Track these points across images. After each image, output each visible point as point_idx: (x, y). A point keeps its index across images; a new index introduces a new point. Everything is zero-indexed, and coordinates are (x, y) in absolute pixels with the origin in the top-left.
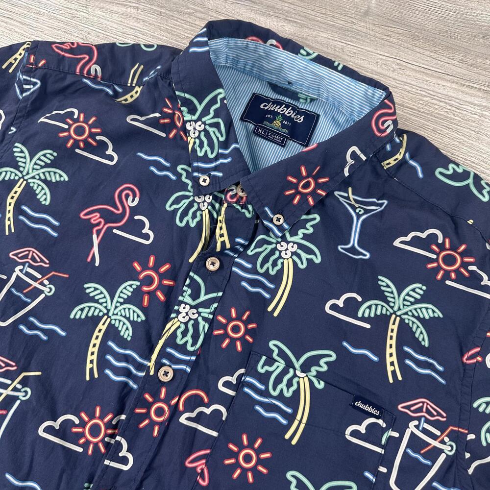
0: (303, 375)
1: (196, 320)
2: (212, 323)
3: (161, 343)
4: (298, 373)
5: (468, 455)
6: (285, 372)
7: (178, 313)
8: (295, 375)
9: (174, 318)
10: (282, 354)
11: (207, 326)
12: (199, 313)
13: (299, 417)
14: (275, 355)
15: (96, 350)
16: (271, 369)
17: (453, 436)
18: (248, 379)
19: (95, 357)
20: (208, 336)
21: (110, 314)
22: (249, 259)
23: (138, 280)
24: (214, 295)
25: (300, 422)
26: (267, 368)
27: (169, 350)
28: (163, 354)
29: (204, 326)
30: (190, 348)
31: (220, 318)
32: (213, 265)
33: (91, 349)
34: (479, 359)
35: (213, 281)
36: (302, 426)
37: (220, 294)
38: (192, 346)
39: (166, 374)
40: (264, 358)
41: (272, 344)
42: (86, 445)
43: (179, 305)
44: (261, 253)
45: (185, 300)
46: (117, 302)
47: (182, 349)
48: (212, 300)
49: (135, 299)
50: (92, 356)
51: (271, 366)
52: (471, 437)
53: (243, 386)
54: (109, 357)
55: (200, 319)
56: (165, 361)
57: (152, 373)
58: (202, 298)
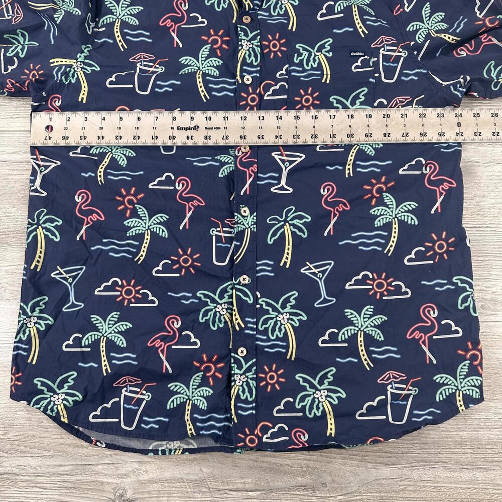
0: (320, 53)
1: (252, 47)
2: (261, 47)
3: (239, 65)
4: (317, 54)
6: (310, 55)
7: (242, 46)
8: (315, 55)
9: (241, 49)
10: (304, 49)
12: (253, 44)
13: (325, 73)
14: (301, 51)
15: (201, 84)
16: (302, 58)
17: (404, 48)
18: (292, 68)
19: (203, 88)
20: (262, 54)
21: (201, 69)
22: (265, 11)
23: (209, 44)
24: (256, 32)
25: (327, 75)
26: (299, 58)
27: (245, 68)
28: (242, 71)
29: (258, 50)
30: (255, 64)
31: (264, 43)
32: (247, 20)
33: (199, 85)
34: (401, 10)
35: (253, 26)
36: (329, 76)
37: (259, 31)
38: (256, 62)
39: (248, 79)
40: (296, 55)
41: (297, 46)
43: (241, 42)
44: (271, 5)
45: (243, 38)
46: (202, 61)
47: (251, 65)
48: (256, 36)
49: (212, 53)
51: (301, 56)
52: (412, 43)
53: (290, 72)
54: (211, 85)
55: (254, 46)
56: (244, 74)
57: (240, 82)
58: (251, 36)
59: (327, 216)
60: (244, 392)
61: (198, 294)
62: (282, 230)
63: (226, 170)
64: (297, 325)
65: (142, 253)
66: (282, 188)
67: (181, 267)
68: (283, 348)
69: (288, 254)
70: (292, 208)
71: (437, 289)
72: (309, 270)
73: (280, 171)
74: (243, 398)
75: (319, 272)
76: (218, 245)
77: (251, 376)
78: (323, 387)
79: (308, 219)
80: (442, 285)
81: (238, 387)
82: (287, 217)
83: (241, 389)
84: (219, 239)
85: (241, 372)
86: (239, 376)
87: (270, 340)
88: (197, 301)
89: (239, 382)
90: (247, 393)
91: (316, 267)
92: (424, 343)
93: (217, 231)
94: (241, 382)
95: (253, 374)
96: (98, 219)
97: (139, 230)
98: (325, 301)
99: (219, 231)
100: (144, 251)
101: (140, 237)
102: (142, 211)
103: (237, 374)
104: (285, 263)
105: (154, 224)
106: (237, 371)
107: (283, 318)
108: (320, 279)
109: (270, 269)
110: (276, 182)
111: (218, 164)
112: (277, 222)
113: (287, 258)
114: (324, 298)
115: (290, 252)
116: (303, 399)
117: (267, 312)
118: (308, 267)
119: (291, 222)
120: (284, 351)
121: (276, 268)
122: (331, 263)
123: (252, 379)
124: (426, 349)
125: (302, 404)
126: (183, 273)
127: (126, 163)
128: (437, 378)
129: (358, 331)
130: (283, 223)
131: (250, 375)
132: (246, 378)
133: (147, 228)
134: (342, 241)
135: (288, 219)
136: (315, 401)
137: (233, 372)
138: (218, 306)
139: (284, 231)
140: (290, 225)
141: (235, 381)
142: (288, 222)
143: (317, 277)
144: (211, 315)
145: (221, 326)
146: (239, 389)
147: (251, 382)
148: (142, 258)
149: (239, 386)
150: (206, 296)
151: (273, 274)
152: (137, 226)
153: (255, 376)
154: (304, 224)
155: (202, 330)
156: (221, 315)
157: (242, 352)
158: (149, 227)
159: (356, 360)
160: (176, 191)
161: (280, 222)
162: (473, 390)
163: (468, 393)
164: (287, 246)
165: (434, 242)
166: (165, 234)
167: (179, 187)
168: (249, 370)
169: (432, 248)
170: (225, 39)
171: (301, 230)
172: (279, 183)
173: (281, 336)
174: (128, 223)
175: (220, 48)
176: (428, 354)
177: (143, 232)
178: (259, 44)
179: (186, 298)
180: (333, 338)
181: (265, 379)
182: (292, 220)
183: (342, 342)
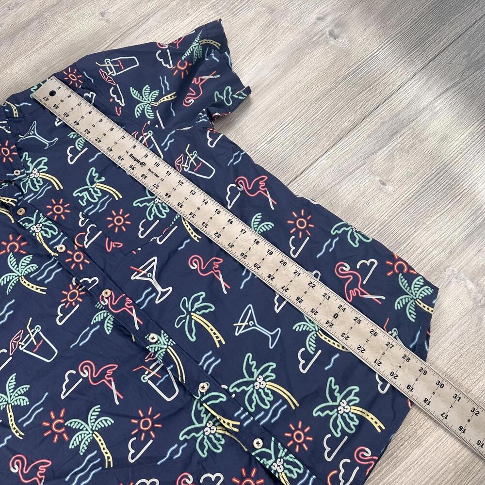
0: (95, 184)
1: (43, 225)
2: (49, 219)
3: (45, 245)
5: (157, 126)
6: (89, 192)
7: (34, 232)
8: (93, 188)
9: (36, 234)
10: (81, 192)
11: (49, 222)
12: (41, 223)
13: (112, 193)
14: (81, 195)
15: (31, 285)
16: (86, 199)
17: (146, 131)
18: (85, 212)
19: (35, 287)
20: (54, 222)
21: (20, 275)
22: (28, 194)
23: (10, 253)
24: (36, 213)
25: (114, 193)
26: (84, 201)
27: (51, 243)
28: (51, 247)
29: (49, 223)
30: (55, 234)
31: (48, 214)
32: (21, 212)
33: (30, 287)
34: (120, 108)
35: (29, 212)
36: (117, 192)
37: (37, 211)
38: (55, 232)
39: (61, 248)
40: (80, 201)
41: (75, 195)
42: (77, 302)
43: (31, 230)
44: (29, 186)
45: (30, 226)
46: (16, 269)
47: (54, 237)
48: (38, 215)
49: (18, 257)
50: (34, 288)
51: (84, 198)
52: (149, 123)
53: (87, 215)
54: (38, 279)
55: (44, 223)
56: (55, 247)
57: (57, 255)
58: (34, 219)
59: (213, 280)
60: (291, 472)
61: (181, 439)
62: (193, 321)
63: (109, 325)
64: (274, 376)
65: (106, 456)
66: (163, 294)
67: (147, 432)
68: (283, 406)
69: (215, 334)
70: (185, 299)
71: (330, 250)
72: (240, 328)
73: (149, 284)
74: (295, 476)
75: (248, 322)
76: (158, 384)
77: (284, 453)
78: (338, 400)
79: (202, 295)
80: (330, 245)
81: (283, 474)
82: (187, 309)
83: (286, 471)
84: (154, 379)
85: (274, 459)
86: (274, 464)
87: (268, 410)
88: (186, 444)
89: (280, 469)
90: (294, 470)
91: (243, 321)
92: (363, 293)
93: (147, 375)
94: (282, 467)
95: (283, 451)
96: (46, 468)
97: (87, 440)
98: (274, 337)
99: (149, 373)
100: (106, 453)
101: (93, 445)
102: (74, 423)
103: (272, 464)
104: (220, 342)
105: (94, 423)
106: (270, 462)
107: (260, 383)
108: (254, 325)
109: (213, 358)
110: (154, 294)
111: (98, 327)
112: (184, 321)
113: (217, 337)
114: (272, 336)
115: (215, 331)
116: (335, 426)
117: (244, 392)
118: (238, 327)
119: (193, 310)
120: (285, 407)
121: (217, 353)
122: (250, 307)
123: (286, 455)
124: (369, 296)
125: (339, 430)
126: (153, 436)
127: (27, 400)
128: (397, 306)
129: (316, 334)
130: (188, 316)
131: (282, 453)
132: (282, 459)
133: (91, 432)
134: (241, 285)
135: (190, 310)
136: (345, 417)
137: (267, 467)
138: (205, 430)
139: (195, 321)
140: (195, 312)
141: (276, 471)
142: (191, 312)
143: (251, 327)
144: (206, 442)
145: (223, 442)
146: (286, 474)
147: (287, 458)
148: (111, 460)
149: (283, 471)
150: (188, 433)
151: (220, 360)
152: (82, 440)
153: (286, 450)
154: (204, 301)
155: (213, 462)
156: (214, 434)
157: (258, 443)
158: (92, 429)
159: (338, 355)
160: (86, 379)
161: (185, 318)
162: (424, 290)
163: (423, 296)
164: (209, 329)
165: (294, 225)
166: (110, 421)
167: (86, 374)
168: (277, 451)
169: (298, 230)
170: (18, 239)
171: (206, 308)
172: (157, 293)
173: (271, 399)
174: (73, 444)
175: (21, 248)
176: (374, 297)
177: (91, 438)
178: (45, 218)
179: (175, 451)
180: (307, 356)
181: (295, 443)
182: (192, 307)
183: (315, 352)
